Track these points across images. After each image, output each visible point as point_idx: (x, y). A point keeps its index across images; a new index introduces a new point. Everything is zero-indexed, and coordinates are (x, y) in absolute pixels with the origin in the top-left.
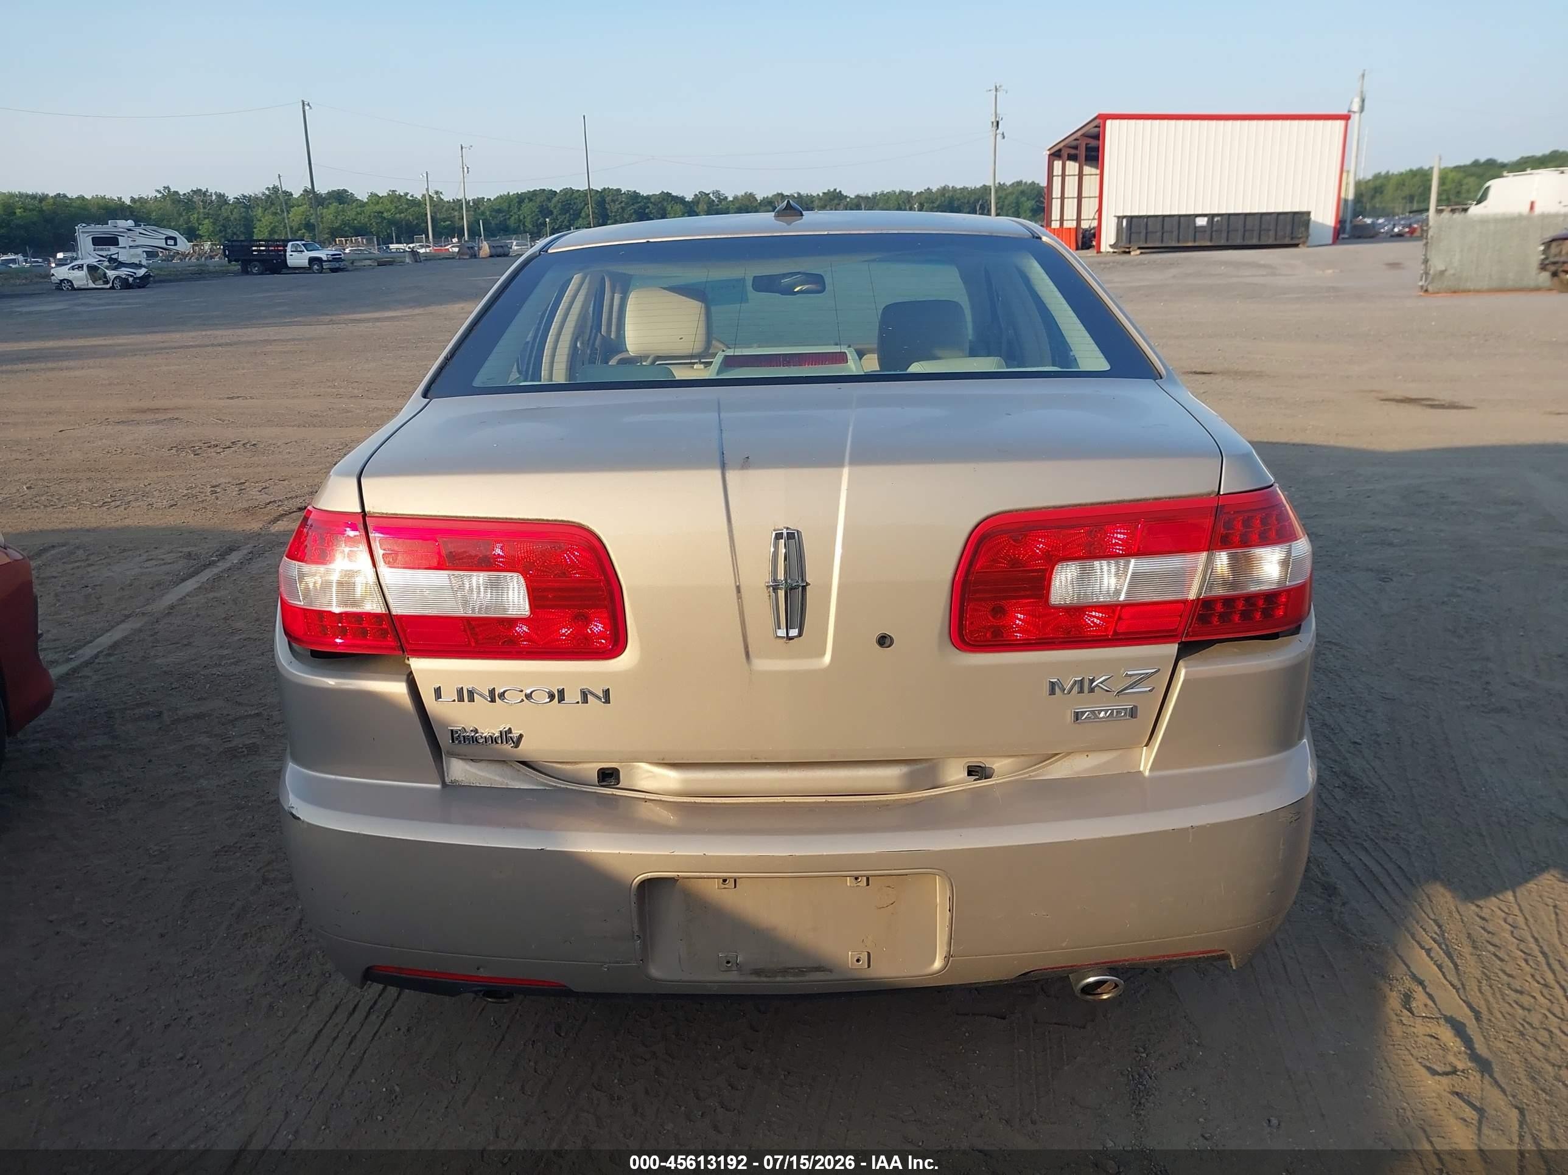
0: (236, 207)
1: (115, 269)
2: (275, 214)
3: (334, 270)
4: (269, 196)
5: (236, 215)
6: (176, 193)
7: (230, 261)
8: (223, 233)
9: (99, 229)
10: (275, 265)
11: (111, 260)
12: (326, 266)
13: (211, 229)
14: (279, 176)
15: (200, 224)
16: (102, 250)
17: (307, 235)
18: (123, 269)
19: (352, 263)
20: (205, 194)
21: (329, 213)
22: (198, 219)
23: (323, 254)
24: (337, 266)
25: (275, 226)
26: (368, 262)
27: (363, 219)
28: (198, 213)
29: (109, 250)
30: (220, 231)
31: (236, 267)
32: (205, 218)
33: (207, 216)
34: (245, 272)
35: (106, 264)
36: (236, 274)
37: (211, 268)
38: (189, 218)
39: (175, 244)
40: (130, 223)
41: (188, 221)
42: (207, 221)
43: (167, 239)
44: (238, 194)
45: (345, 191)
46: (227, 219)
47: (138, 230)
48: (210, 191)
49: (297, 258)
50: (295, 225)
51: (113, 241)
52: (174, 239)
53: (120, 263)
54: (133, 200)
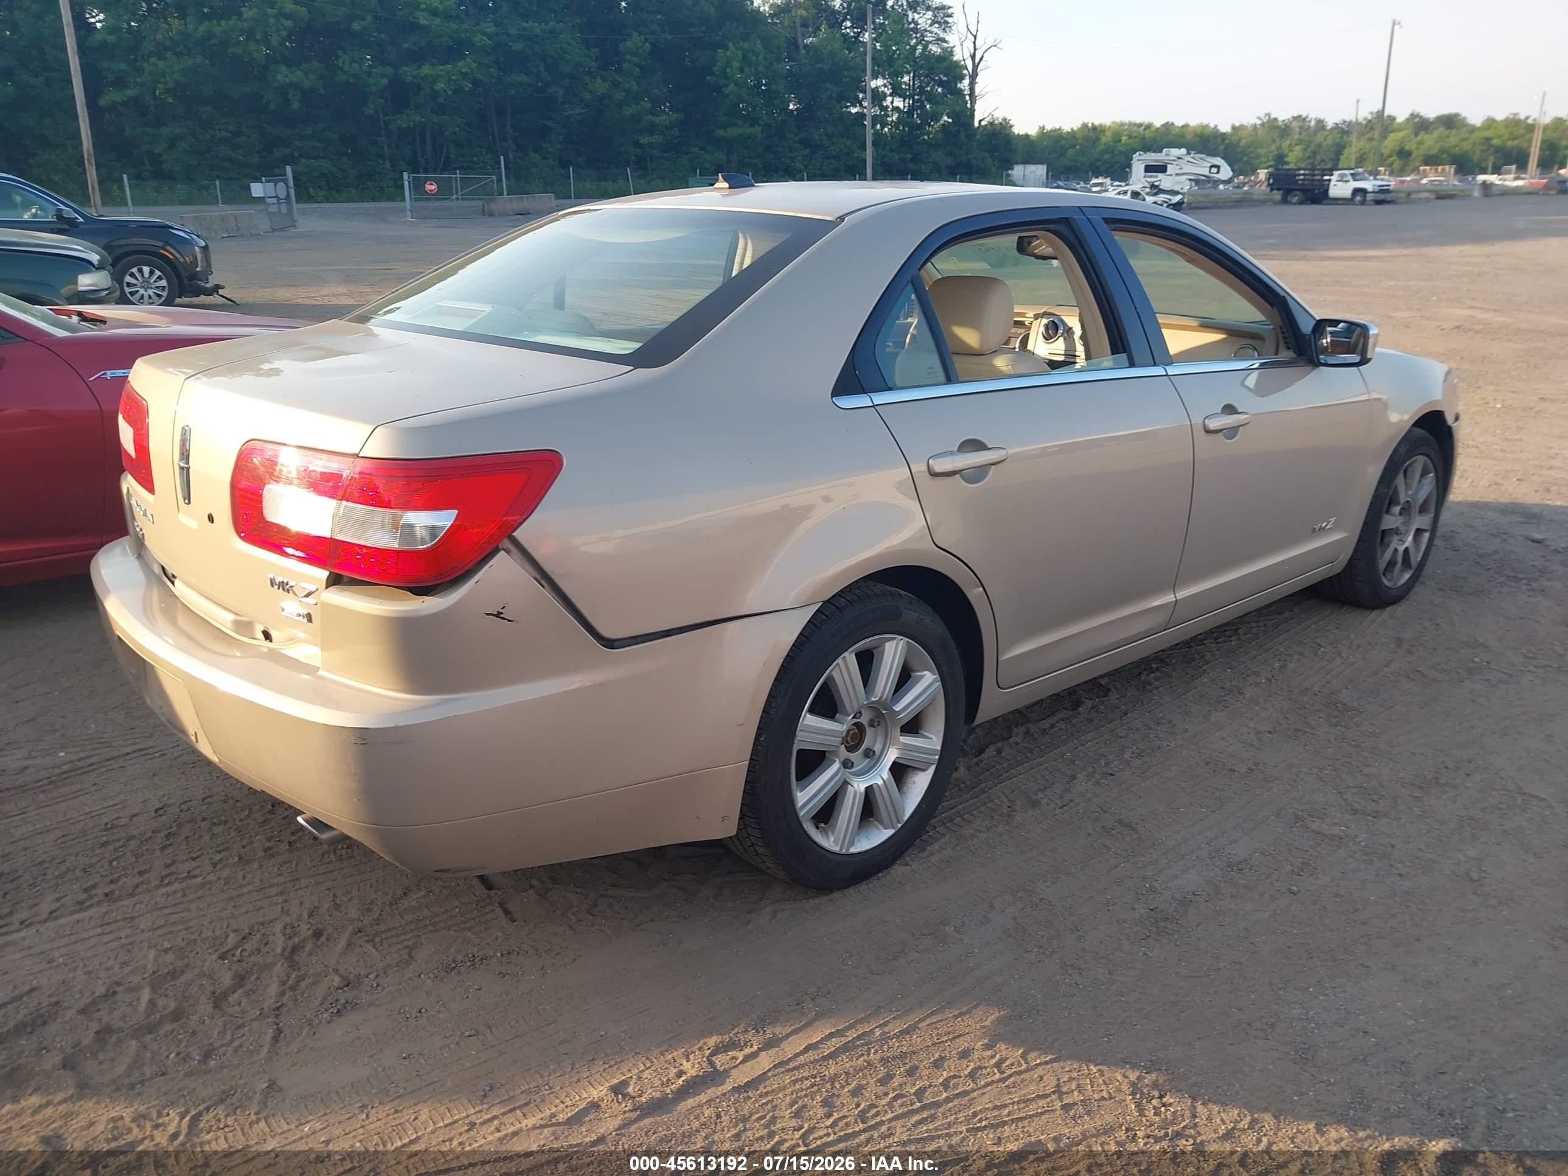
0: (1331, 133)
1: (1155, 194)
2: (1371, 139)
3: (1379, 202)
4: (1370, 121)
5: (1329, 142)
6: (1276, 119)
7: (1272, 190)
8: (1311, 161)
9: (1152, 158)
10: (1317, 195)
11: (1153, 186)
12: (1369, 197)
13: (1300, 155)
15: (1290, 151)
16: (1151, 177)
17: (1398, 162)
18: (1161, 195)
19: (1409, 194)
20: (1304, 119)
21: (1430, 141)
22: (1290, 145)
23: (1369, 185)
24: (1383, 198)
25: (1364, 153)
26: (1425, 195)
27: (1466, 146)
28: (1292, 140)
29: (1157, 177)
30: (1309, 158)
31: (1277, 195)
32: (1297, 145)
33: (1299, 142)
34: (1284, 201)
35: (1148, 190)
36: (1275, 203)
37: (1255, 197)
38: (1281, 145)
39: (1218, 172)
40: (1183, 151)
41: (1279, 148)
42: (1298, 148)
43: (1212, 167)
44: (1338, 119)
45: (1457, 115)
46: (1319, 145)
47: (1189, 158)
48: (1310, 116)
49: (1340, 187)
50: (1386, 152)
51: (1162, 169)
52: (1218, 167)
53: (1160, 189)
54: (1234, 128)
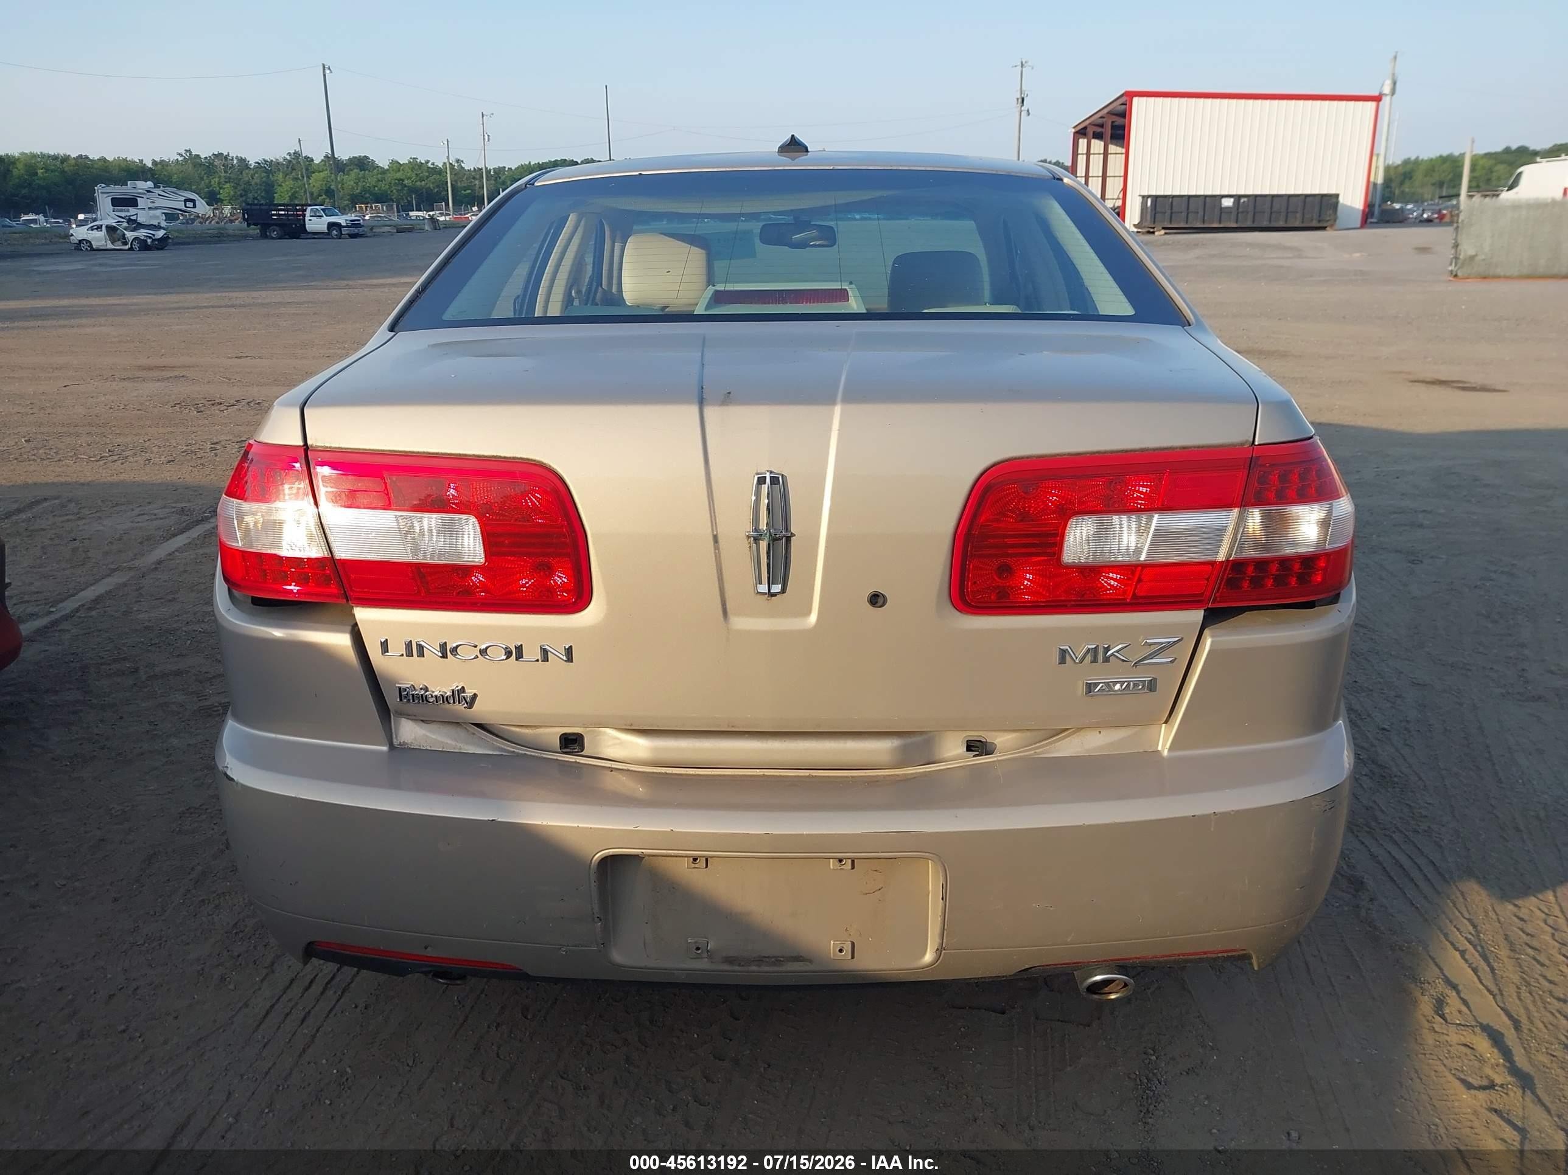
0: (256, 172)
2: (296, 179)
3: (353, 236)
4: (290, 161)
5: (257, 179)
6: (198, 156)
7: (249, 225)
8: (244, 198)
9: (118, 190)
10: (294, 229)
11: (129, 221)
12: (345, 231)
13: (232, 193)
14: (300, 141)
15: (221, 188)
16: (121, 211)
17: (328, 200)
18: (142, 230)
19: (372, 229)
20: (226, 158)
21: (349, 180)
22: (219, 183)
23: (341, 220)
24: (356, 232)
25: (296, 192)
26: (387, 229)
27: (384, 186)
28: (220, 177)
29: (128, 211)
30: (241, 196)
31: (255, 231)
32: (226, 182)
33: (228, 180)
34: (264, 235)
35: (125, 224)
36: (254, 238)
37: (231, 232)
38: (210, 182)
39: (194, 206)
40: (150, 184)
41: (209, 185)
42: (228, 185)
43: (186, 201)
44: (259, 159)
45: (367, 158)
46: (248, 183)
47: (157, 191)
48: (231, 155)
49: (316, 223)
50: (315, 191)
51: (132, 202)
52: (193, 201)
53: (139, 223)
54: (154, 162)
